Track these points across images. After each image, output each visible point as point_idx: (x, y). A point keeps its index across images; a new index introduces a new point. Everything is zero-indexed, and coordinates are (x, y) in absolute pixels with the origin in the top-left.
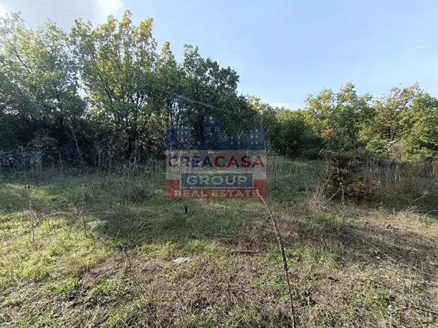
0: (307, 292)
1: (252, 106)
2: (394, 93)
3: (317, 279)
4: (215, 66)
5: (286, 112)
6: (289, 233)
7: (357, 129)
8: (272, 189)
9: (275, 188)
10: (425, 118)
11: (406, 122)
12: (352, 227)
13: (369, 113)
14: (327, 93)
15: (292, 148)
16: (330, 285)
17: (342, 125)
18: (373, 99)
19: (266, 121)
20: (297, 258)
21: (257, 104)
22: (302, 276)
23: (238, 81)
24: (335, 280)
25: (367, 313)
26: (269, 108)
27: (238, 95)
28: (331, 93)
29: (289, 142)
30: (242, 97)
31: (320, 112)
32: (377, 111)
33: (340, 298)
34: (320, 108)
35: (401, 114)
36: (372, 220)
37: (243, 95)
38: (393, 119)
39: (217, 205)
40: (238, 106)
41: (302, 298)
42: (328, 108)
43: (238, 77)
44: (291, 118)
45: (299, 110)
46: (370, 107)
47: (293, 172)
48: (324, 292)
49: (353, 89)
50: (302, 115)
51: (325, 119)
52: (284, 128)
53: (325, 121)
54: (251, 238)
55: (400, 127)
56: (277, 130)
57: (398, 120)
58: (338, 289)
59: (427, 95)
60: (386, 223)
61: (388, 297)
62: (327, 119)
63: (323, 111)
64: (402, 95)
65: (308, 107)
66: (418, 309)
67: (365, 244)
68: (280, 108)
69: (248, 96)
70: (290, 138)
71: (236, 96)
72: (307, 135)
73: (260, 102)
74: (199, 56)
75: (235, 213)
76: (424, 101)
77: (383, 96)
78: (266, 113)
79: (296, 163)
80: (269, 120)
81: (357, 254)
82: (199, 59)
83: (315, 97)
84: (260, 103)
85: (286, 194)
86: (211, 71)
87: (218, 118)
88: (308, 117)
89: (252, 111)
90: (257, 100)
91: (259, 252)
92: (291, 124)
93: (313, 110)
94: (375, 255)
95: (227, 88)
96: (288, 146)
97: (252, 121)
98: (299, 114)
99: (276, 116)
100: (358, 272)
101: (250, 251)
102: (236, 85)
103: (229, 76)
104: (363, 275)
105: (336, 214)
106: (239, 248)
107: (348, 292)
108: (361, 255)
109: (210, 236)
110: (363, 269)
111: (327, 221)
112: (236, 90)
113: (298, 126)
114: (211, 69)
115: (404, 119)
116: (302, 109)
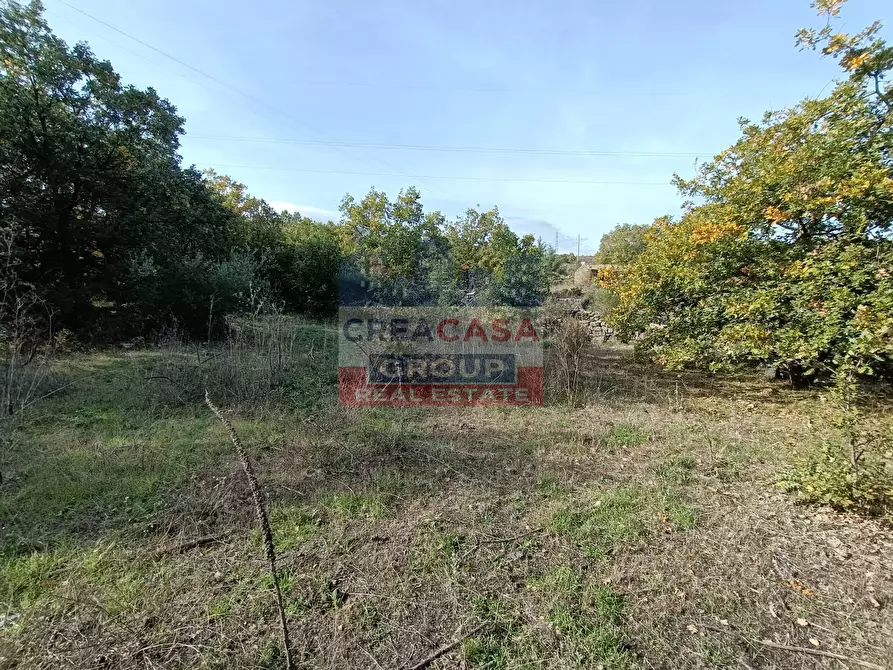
0: (334, 582)
1: (222, 199)
2: (471, 218)
3: (353, 550)
4: (104, 71)
5: (305, 223)
6: (304, 473)
7: (426, 270)
8: (272, 386)
9: (281, 384)
10: (504, 260)
11: (486, 263)
12: (414, 437)
13: (442, 244)
14: (378, 200)
15: (318, 297)
16: (374, 552)
17: (399, 261)
18: (445, 223)
19: (261, 237)
20: (319, 520)
21: (238, 197)
22: (325, 553)
23: (182, 131)
24: (384, 540)
25: (429, 577)
26: (267, 210)
27: (184, 166)
28: (384, 200)
29: (313, 285)
30: (191, 172)
31: (368, 233)
32: (452, 243)
33: (390, 570)
34: (367, 225)
35: (481, 252)
36: (441, 419)
37: (198, 168)
38: (472, 258)
39: (119, 442)
40: (183, 192)
41: (324, 597)
42: (381, 228)
43: (182, 121)
44: (315, 236)
45: (330, 223)
46: (443, 235)
47: (319, 347)
48: (363, 570)
49: (418, 201)
50: (335, 234)
51: (377, 246)
52: (300, 258)
53: (376, 250)
54: (214, 504)
55: (479, 271)
56: (287, 259)
57: (477, 261)
58: (387, 555)
59: (507, 228)
60: (460, 421)
61: (456, 539)
62: (380, 248)
63: (372, 232)
64: (480, 222)
65: (346, 219)
66: (489, 542)
67: (431, 461)
68: (291, 212)
69: (211, 172)
70: (312, 279)
71: (176, 168)
72: (346, 274)
73: (245, 193)
74: (47, 28)
75: (173, 454)
76: (504, 237)
77: (458, 220)
78: (260, 220)
79: (326, 329)
80: (266, 236)
81: (421, 480)
82: (45, 37)
83: (358, 202)
84: (244, 196)
85: (302, 393)
86: (90, 83)
87: (123, 216)
88: (347, 239)
89: (222, 210)
90: (240, 187)
91: (234, 532)
92: (313, 249)
93: (355, 228)
94: (444, 476)
95: (148, 142)
96: (310, 293)
97: (223, 233)
98: (330, 230)
99: (284, 230)
100: (419, 513)
101: (209, 536)
102: (176, 140)
103: (151, 113)
104: (426, 516)
105: (391, 419)
106: (181, 538)
107: (402, 553)
108: (425, 481)
109: (85, 532)
110: (425, 506)
111: (376, 434)
112: (179, 151)
113: (330, 254)
114: (93, 78)
115: (484, 259)
116: (336, 222)
